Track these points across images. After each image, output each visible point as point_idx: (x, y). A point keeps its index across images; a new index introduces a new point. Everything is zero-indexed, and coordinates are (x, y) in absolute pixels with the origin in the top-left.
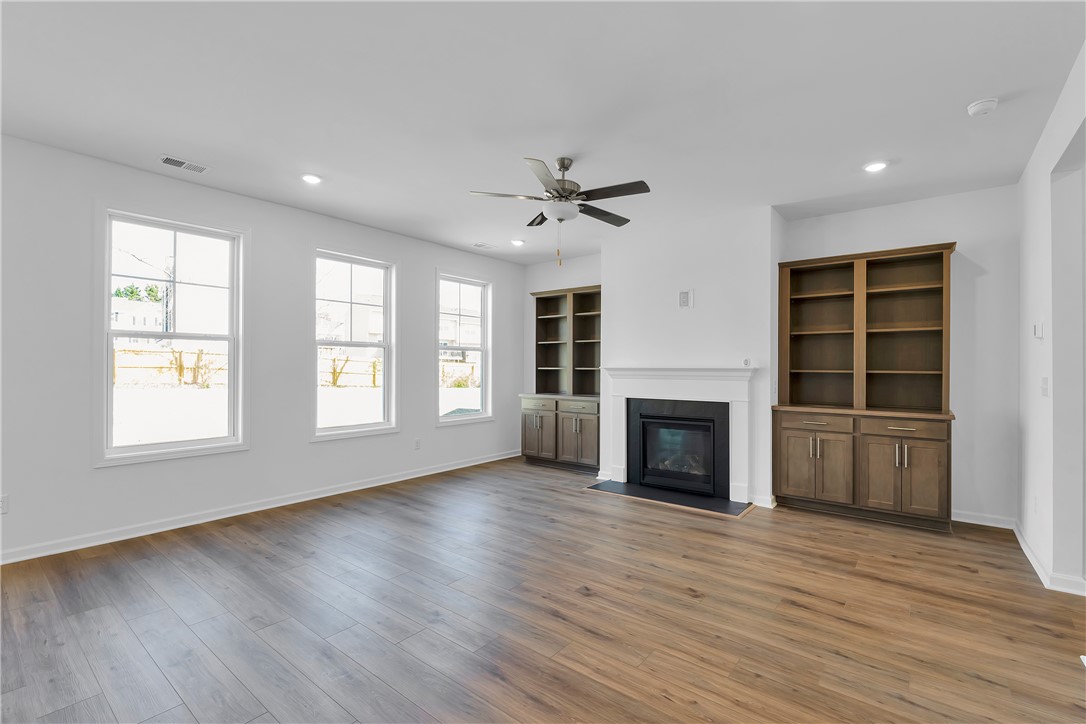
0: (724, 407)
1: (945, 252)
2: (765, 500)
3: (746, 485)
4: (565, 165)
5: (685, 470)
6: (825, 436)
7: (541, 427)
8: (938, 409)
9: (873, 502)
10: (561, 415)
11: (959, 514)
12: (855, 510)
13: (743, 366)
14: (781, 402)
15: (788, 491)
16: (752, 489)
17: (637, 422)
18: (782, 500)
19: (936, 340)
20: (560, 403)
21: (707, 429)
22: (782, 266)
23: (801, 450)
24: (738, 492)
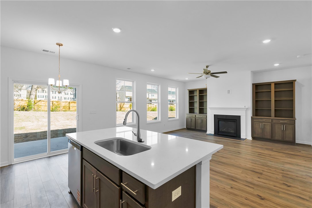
0: (239, 117)
1: (294, 82)
2: (250, 138)
3: (245, 134)
4: (207, 67)
5: (229, 131)
6: (264, 123)
7: (191, 121)
8: (292, 117)
9: (276, 138)
10: (196, 118)
11: (297, 141)
12: (272, 140)
13: (244, 107)
14: (253, 115)
15: (255, 136)
16: (246, 135)
17: (217, 120)
18: (254, 138)
19: (292, 102)
20: (196, 116)
21: (235, 122)
22: (253, 84)
23: (259, 127)
24: (243, 136)
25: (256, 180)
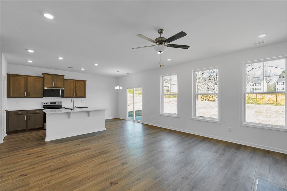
4: (161, 32)
25: (50, 163)
